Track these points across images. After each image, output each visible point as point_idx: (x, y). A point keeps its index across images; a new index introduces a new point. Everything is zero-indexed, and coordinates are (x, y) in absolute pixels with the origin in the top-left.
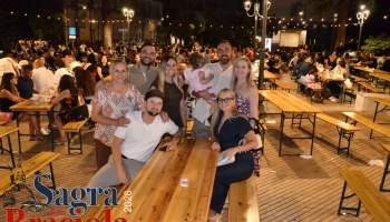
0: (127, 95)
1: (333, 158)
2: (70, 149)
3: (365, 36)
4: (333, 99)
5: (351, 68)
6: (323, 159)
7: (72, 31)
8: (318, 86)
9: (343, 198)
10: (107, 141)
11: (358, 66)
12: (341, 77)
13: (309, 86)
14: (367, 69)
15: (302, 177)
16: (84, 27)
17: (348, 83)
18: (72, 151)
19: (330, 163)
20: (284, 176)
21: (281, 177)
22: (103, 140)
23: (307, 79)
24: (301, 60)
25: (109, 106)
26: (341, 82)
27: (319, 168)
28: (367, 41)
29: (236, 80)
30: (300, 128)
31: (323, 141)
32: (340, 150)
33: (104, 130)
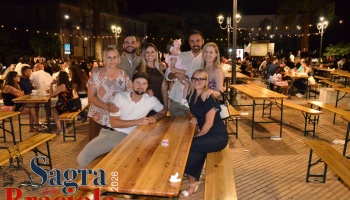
0: (118, 80)
1: (300, 140)
2: (65, 137)
3: (326, 45)
4: (299, 95)
5: (315, 70)
6: (291, 140)
7: (67, 47)
8: (285, 84)
9: (310, 166)
10: (99, 119)
11: (321, 67)
12: (305, 75)
13: (278, 83)
14: (329, 69)
15: (273, 154)
16: (77, 45)
17: (312, 80)
18: (67, 139)
19: (298, 143)
20: (257, 154)
21: (254, 154)
22: (96, 118)
23: (275, 78)
24: (269, 63)
25: (102, 88)
26: (305, 79)
27: (288, 147)
28: (328, 49)
30: (270, 118)
31: (291, 127)
32: (306, 133)
33: (96, 109)
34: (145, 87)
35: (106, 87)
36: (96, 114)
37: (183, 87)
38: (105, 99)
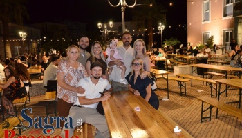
1: (180, 98)
9: (202, 112)
10: (67, 100)
15: (171, 110)
17: (168, 62)
19: (180, 101)
22: (65, 99)
25: (69, 75)
27: (176, 104)
28: (165, 42)
29: (136, 52)
32: (181, 94)
33: (65, 92)
34: (101, 72)
35: (72, 74)
36: (65, 95)
37: (121, 70)
38: (72, 84)
